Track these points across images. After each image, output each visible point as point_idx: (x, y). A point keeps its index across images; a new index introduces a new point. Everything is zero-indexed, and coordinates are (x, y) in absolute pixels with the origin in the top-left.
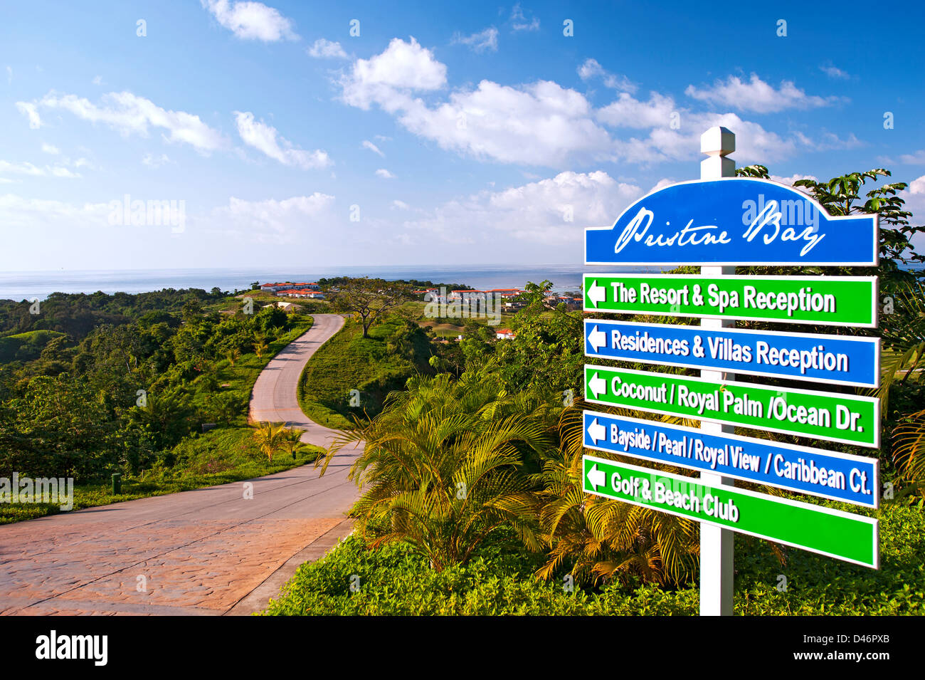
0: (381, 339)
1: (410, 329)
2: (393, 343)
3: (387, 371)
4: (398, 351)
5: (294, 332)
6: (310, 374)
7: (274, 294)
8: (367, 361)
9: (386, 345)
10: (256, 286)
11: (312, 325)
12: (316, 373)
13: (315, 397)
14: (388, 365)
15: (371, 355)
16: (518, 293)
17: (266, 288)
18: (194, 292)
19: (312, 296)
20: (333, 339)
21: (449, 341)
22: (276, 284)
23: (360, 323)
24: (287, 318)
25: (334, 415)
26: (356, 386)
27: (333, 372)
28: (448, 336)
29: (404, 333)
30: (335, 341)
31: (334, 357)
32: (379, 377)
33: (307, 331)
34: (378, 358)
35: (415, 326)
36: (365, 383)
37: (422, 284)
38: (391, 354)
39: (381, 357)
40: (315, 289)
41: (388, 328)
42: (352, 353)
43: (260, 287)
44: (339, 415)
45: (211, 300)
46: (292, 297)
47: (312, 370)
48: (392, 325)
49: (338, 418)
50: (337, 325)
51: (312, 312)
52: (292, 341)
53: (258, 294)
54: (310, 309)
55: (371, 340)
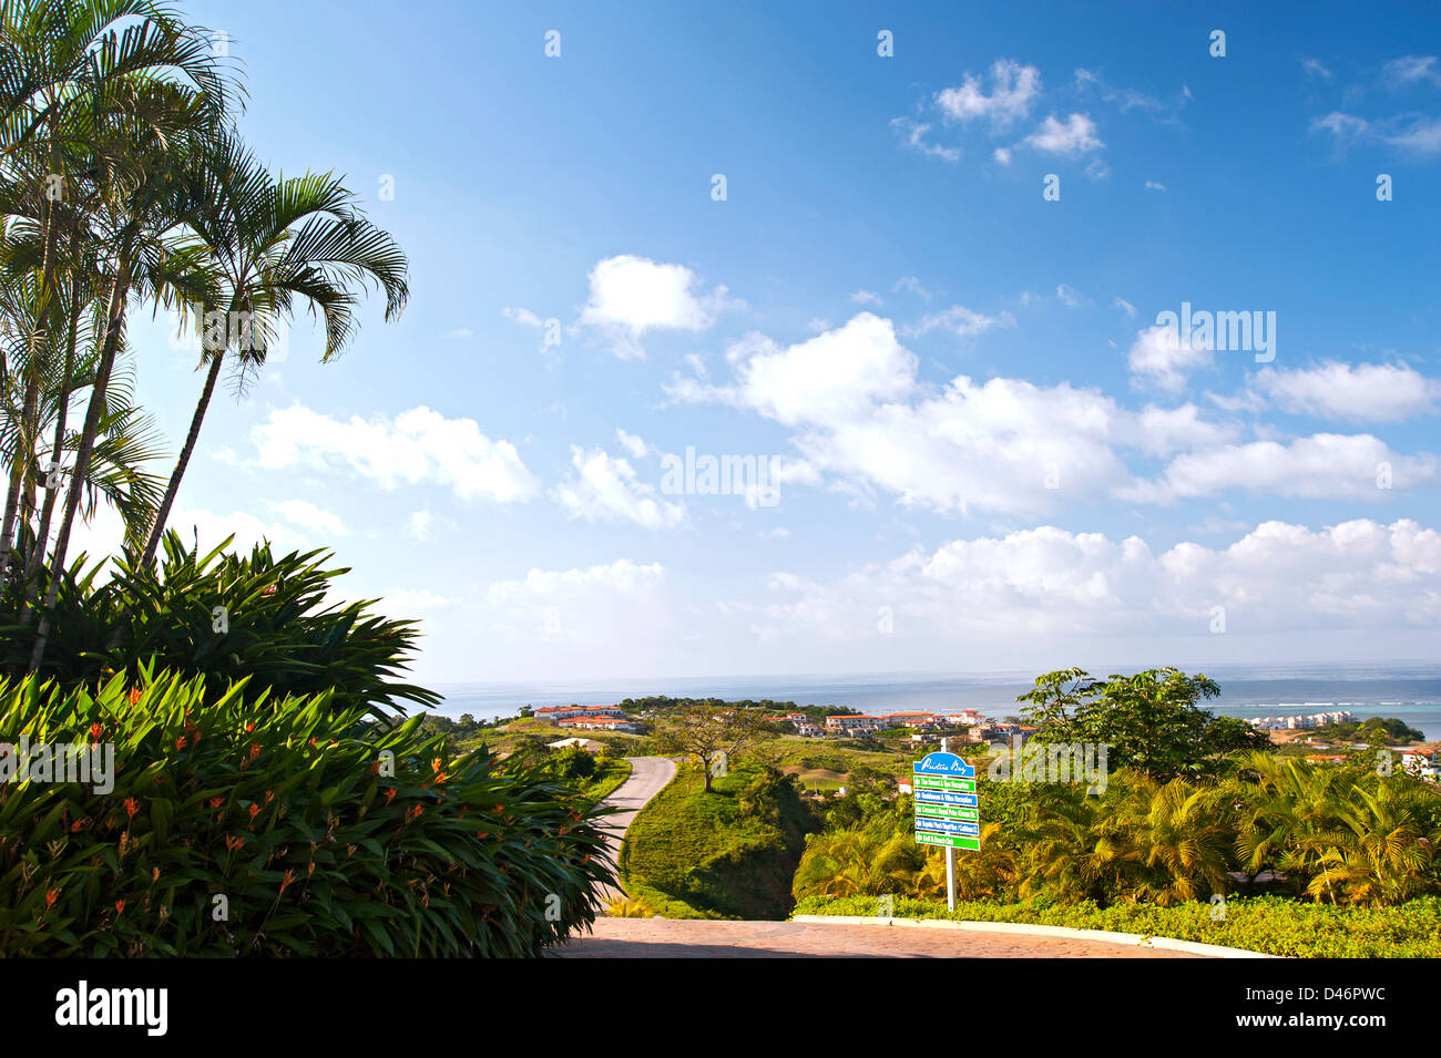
0: (730, 794)
1: (771, 779)
2: (748, 800)
3: (742, 841)
4: (755, 812)
5: (607, 783)
6: (634, 845)
7: (554, 724)
8: (712, 826)
9: (737, 802)
10: (527, 713)
11: (630, 773)
12: (641, 844)
13: (643, 878)
14: (743, 833)
15: (717, 817)
16: (930, 720)
17: (542, 715)
18: (434, 722)
19: (613, 727)
20: (661, 794)
21: (825, 796)
22: (557, 708)
23: (698, 771)
25: (677, 902)
26: (698, 862)
27: (665, 842)
28: (822, 789)
29: (764, 785)
30: (663, 798)
31: (666, 821)
32: (730, 849)
33: (624, 782)
34: (727, 821)
35: (778, 774)
36: (711, 858)
37: (780, 706)
38: (746, 816)
39: (732, 821)
40: (616, 716)
41: (740, 778)
42: (690, 814)
43: (532, 714)
44: (681, 902)
45: (460, 733)
46: (582, 729)
47: (636, 840)
48: (746, 774)
49: (680, 906)
50: (666, 774)
51: (622, 753)
52: (604, 798)
53: (531, 724)
54: (617, 748)
55: (716, 796)
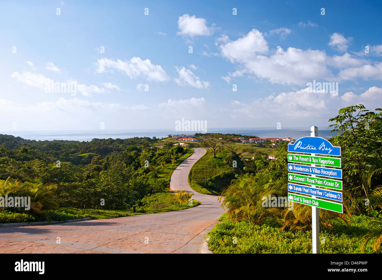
0: (221, 158)
1: (233, 155)
2: (226, 160)
3: (224, 172)
4: (228, 163)
5: (187, 155)
6: (193, 172)
7: (177, 139)
8: (216, 167)
9: (223, 161)
10: (170, 136)
11: (193, 152)
12: (195, 172)
13: (195, 182)
14: (224, 169)
15: (217, 165)
16: (278, 140)
17: (174, 137)
18: (146, 139)
19: (192, 140)
20: (202, 158)
21: (248, 159)
22: (178, 135)
23: (212, 152)
24: (183, 150)
25: (204, 189)
26: (211, 177)
27: (202, 171)
28: (248, 157)
29: (231, 156)
30: (202, 159)
31: (203, 165)
32: (220, 174)
33: (192, 155)
34: (220, 166)
35: (235, 153)
36: (215, 176)
37: (237, 136)
38: (225, 165)
39: (221, 166)
40: (194, 138)
41: (224, 154)
42: (209, 164)
43: (171, 137)
44: (205, 189)
45: (152, 142)
46: (184, 141)
47: (194, 171)
48: (225, 153)
49: (205, 190)
50: (203, 153)
51: (193, 147)
52: (186, 159)
53: (171, 140)
54: (192, 146)
55: (217, 159)
